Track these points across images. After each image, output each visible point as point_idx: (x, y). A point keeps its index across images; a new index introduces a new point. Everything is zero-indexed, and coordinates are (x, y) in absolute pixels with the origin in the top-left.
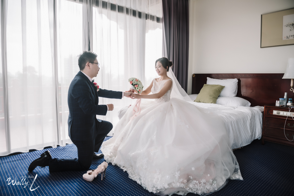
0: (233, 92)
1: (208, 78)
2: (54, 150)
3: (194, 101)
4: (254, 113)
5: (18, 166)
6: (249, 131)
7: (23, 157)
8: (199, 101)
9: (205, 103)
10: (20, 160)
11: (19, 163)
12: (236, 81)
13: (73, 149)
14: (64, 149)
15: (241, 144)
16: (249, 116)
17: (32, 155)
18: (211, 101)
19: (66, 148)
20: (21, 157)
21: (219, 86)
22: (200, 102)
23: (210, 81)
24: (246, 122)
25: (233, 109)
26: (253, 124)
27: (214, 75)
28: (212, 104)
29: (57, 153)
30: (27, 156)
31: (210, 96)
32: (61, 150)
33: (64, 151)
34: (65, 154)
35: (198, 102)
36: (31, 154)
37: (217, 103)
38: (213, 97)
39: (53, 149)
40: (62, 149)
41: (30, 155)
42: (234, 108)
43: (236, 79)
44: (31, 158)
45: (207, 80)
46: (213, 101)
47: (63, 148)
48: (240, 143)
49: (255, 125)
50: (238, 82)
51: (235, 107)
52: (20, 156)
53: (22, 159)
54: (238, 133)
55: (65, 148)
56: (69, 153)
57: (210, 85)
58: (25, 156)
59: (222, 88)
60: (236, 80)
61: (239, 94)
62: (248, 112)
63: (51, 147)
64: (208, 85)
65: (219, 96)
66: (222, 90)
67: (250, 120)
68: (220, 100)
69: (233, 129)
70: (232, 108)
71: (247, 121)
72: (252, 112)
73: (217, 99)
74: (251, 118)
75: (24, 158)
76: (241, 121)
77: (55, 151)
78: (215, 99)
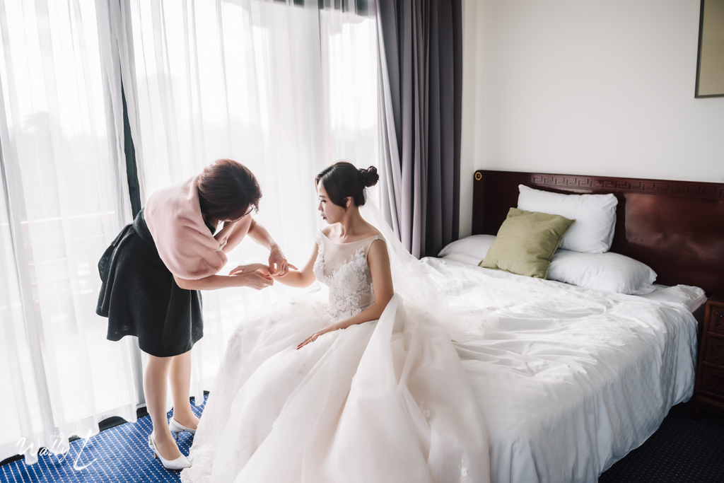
0: (603, 238)
1: (521, 187)
3: (480, 265)
4: (674, 327)
6: (659, 395)
8: (494, 266)
9: (514, 273)
12: (610, 204)
16: (660, 345)
18: (534, 271)
21: (556, 220)
22: (497, 268)
23: (529, 199)
24: (650, 367)
25: (605, 308)
26: (669, 365)
27: (539, 177)
28: (536, 280)
31: (530, 252)
35: (492, 268)
37: (551, 273)
38: (539, 258)
43: (611, 195)
45: (519, 193)
46: (539, 270)
49: (675, 364)
50: (617, 206)
51: (612, 302)
57: (528, 213)
59: (568, 225)
60: (610, 200)
61: (620, 244)
62: (657, 328)
64: (522, 212)
65: (559, 250)
66: (567, 233)
67: (662, 356)
68: (559, 265)
69: (609, 413)
70: (600, 306)
71: (654, 365)
72: (666, 324)
73: (551, 260)
74: (663, 348)
76: (635, 372)
78: (546, 261)
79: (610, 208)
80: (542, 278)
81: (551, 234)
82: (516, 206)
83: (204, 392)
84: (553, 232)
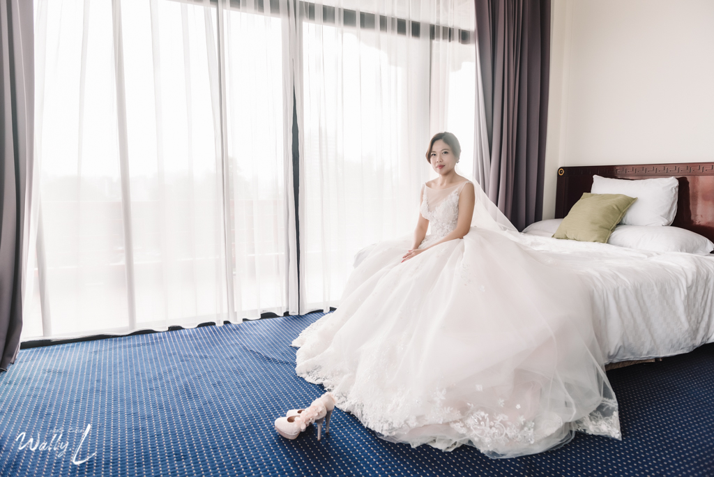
0: (662, 214)
1: (595, 177)
2: (218, 331)
3: (553, 236)
4: (708, 271)
5: (140, 355)
6: (683, 319)
7: (156, 339)
8: (564, 236)
9: (579, 241)
10: (148, 344)
11: (144, 350)
12: (670, 185)
13: (255, 330)
14: (238, 328)
15: (652, 349)
16: (686, 279)
17: (173, 337)
18: (595, 238)
19: (242, 329)
20: (152, 340)
21: (619, 198)
22: (567, 238)
23: (601, 185)
24: (673, 293)
25: (646, 257)
26: (700, 300)
28: (597, 243)
29: (222, 337)
30: (164, 337)
31: (593, 223)
32: (231, 332)
33: (237, 333)
34: (237, 339)
35: (562, 239)
36: (172, 334)
37: (611, 240)
38: (601, 227)
39: (217, 329)
40: (234, 330)
41: (169, 337)
42: (650, 255)
43: (671, 178)
44: (170, 342)
45: (593, 182)
46: (600, 237)
47: (236, 327)
48: (647, 347)
49: (709, 303)
50: (679, 187)
51: (654, 254)
52: (151, 337)
53: (153, 343)
54: (639, 320)
55: (240, 327)
56: (245, 338)
57: (597, 195)
58: (160, 338)
59: (629, 202)
61: (680, 221)
63: (214, 324)
64: (593, 195)
65: (620, 224)
66: (628, 209)
67: (689, 288)
68: (620, 234)
70: (642, 255)
71: (677, 292)
72: (697, 267)
73: (613, 230)
74: (690, 283)
75: (157, 342)
76: (653, 290)
77: (219, 333)
78: (607, 230)
79: (670, 188)
80: (604, 242)
81: (614, 208)
82: (589, 191)
83: (331, 308)
84: (616, 208)
